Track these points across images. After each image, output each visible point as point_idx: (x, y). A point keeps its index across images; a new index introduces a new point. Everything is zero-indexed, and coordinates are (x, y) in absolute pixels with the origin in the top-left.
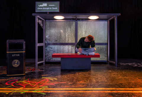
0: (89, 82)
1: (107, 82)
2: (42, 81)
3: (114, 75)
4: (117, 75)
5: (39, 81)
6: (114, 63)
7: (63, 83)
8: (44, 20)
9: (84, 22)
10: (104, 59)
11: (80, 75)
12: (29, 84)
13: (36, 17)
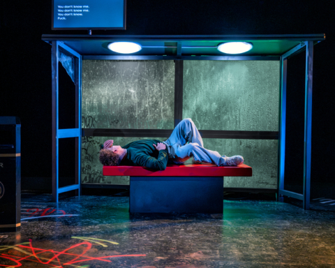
0: (218, 256)
1: (276, 260)
2: (72, 247)
3: (302, 235)
4: (310, 236)
5: (64, 248)
6: (300, 196)
7: (135, 255)
8: (78, 56)
9: (203, 62)
10: (267, 183)
11: (190, 232)
12: (31, 255)
13: (53, 44)
